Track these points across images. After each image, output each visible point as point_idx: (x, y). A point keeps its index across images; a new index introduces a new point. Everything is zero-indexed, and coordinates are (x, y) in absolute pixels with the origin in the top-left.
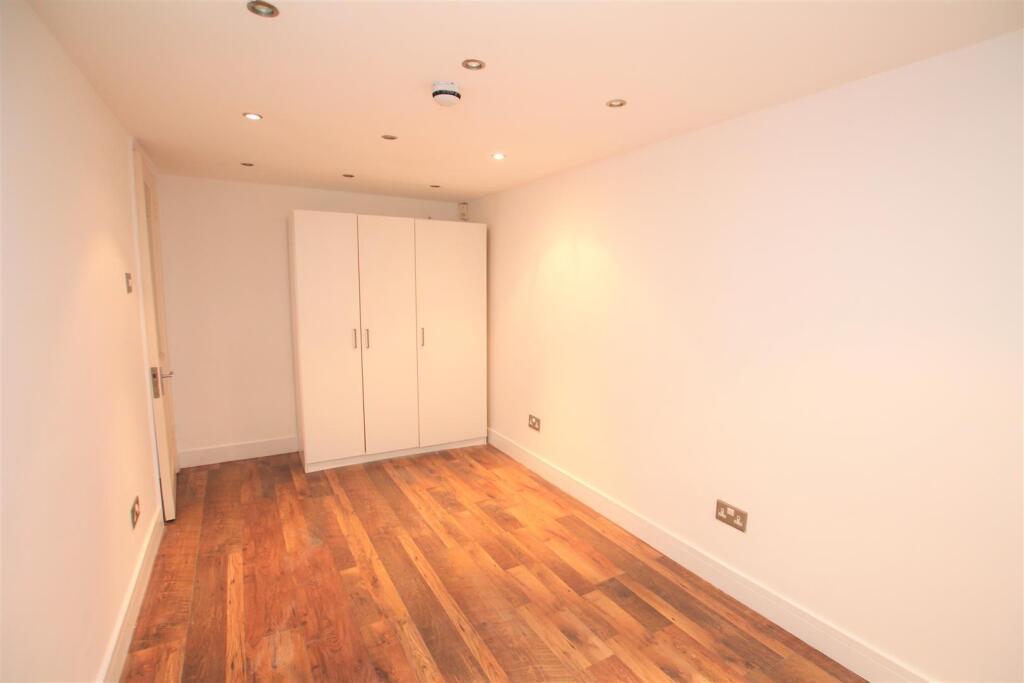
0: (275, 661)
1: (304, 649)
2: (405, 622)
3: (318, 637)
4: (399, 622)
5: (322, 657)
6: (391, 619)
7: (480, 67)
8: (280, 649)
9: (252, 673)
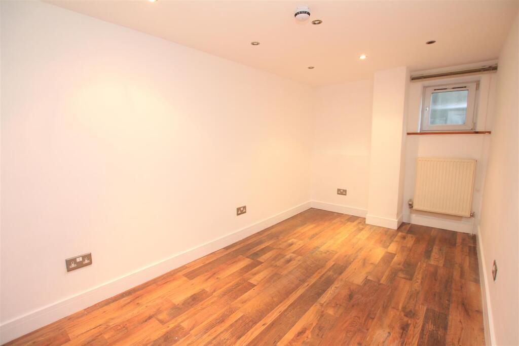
0: (388, 336)
1: (370, 330)
2: (320, 304)
3: (359, 330)
4: (322, 306)
5: (366, 320)
6: (323, 309)
7: (319, 23)
8: (382, 340)
9: (402, 340)
